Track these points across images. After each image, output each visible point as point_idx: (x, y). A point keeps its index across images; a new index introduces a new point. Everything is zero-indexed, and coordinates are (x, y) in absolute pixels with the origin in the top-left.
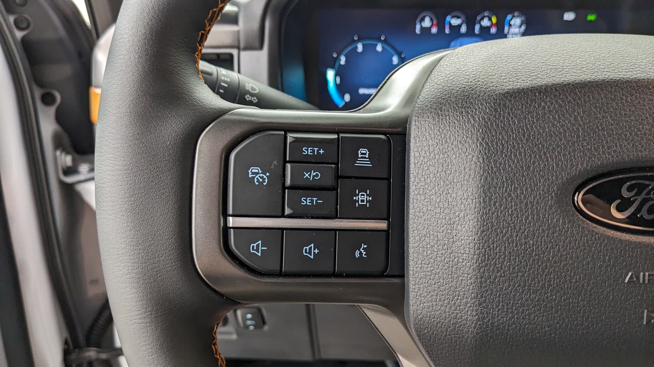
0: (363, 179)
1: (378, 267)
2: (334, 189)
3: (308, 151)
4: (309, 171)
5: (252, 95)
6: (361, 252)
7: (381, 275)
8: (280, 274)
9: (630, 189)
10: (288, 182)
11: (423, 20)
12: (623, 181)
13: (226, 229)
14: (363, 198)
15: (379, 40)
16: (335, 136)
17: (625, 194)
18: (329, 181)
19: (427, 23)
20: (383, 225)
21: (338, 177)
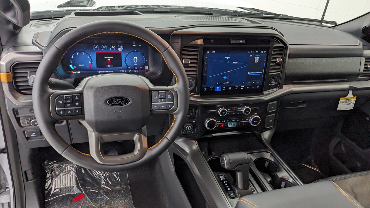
0: (77, 101)
1: (80, 114)
2: (72, 103)
3: (68, 98)
4: (68, 101)
5: (54, 82)
6: (78, 112)
7: (81, 115)
8: (65, 116)
9: (114, 100)
10: (65, 103)
11: (95, 46)
12: (113, 99)
13: (56, 110)
14: (77, 104)
15: (83, 52)
16: (72, 95)
17: (113, 101)
18: (71, 102)
19: (96, 47)
20: (80, 107)
21: (73, 101)
